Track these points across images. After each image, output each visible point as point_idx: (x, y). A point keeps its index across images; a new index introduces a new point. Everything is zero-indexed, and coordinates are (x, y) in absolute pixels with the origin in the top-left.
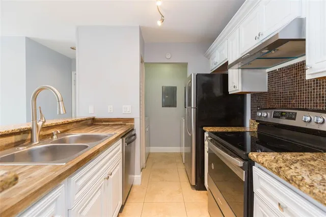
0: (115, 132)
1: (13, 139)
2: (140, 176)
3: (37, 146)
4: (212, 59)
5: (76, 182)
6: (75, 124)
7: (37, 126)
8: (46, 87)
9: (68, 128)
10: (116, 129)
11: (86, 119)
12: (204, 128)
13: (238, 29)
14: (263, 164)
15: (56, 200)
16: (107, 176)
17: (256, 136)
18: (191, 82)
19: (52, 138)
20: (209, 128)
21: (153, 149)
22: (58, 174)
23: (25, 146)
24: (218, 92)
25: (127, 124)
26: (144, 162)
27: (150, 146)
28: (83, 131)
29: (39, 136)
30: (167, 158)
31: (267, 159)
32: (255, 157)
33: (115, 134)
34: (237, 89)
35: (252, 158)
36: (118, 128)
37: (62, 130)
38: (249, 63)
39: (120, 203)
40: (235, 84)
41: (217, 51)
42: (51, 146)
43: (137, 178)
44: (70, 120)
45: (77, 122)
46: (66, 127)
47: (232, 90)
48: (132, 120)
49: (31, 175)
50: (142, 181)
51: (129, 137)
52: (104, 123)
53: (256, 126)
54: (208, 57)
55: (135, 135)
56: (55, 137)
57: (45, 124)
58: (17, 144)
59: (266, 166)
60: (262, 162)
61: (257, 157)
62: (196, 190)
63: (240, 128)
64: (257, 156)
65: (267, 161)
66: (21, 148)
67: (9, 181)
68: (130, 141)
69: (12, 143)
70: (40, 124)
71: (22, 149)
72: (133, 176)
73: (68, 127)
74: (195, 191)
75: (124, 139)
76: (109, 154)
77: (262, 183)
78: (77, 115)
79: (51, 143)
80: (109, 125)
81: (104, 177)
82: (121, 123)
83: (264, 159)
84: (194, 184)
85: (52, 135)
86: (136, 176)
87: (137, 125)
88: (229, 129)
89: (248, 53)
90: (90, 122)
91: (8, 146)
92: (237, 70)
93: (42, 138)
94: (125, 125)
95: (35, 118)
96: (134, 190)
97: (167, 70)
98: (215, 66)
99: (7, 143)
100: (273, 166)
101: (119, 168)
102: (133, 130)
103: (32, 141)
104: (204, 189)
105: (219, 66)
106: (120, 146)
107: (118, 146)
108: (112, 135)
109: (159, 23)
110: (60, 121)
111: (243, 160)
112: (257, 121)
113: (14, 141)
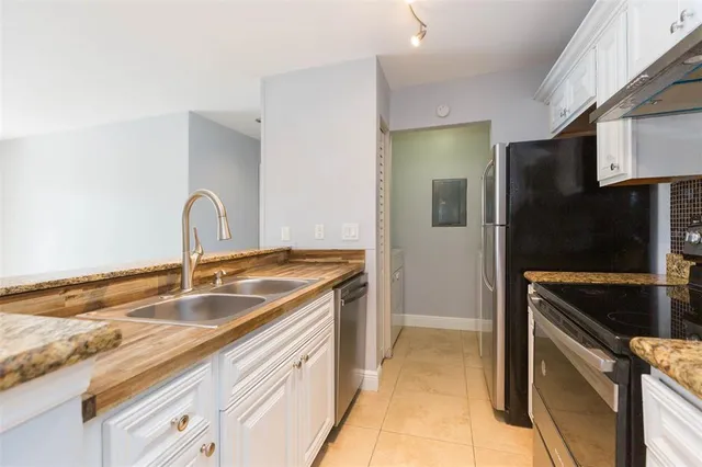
0: (322, 276)
1: (155, 282)
2: (376, 373)
3: (189, 295)
4: (556, 105)
5: (235, 362)
6: (254, 260)
7: (190, 261)
8: (204, 193)
9: (243, 267)
10: (325, 272)
11: (275, 252)
12: (527, 274)
13: (623, 15)
14: (667, 368)
15: (195, 387)
16: (297, 363)
17: (688, 299)
18: (493, 164)
19: (214, 283)
20: (539, 274)
21: (412, 320)
22: (200, 342)
23: (172, 294)
24: (569, 184)
25: (350, 261)
26: (389, 345)
27: (404, 313)
28: (267, 273)
29: (193, 280)
30: (444, 342)
31: (684, 357)
32: (648, 348)
33: (321, 279)
34: (622, 171)
35: (638, 352)
36: (330, 270)
37: (232, 270)
38: (652, 100)
39: (329, 422)
40: (617, 160)
41: (568, 82)
42: (210, 297)
43: (370, 376)
44: (246, 253)
45: (259, 256)
46: (239, 264)
47: (605, 176)
48: (360, 254)
49: (163, 340)
50: (380, 384)
51: (351, 288)
52: (307, 260)
53: (687, 270)
54: (546, 99)
55: (365, 285)
56: (219, 282)
57: (203, 258)
58: (162, 290)
59: (677, 374)
60: (665, 364)
61: (653, 351)
62: (508, 423)
63: (633, 275)
64: (654, 347)
65: (682, 364)
66: (165, 297)
67: (108, 338)
68: (352, 295)
69: (154, 289)
70: (194, 257)
71: (168, 299)
72: (361, 371)
73: (243, 265)
74: (504, 424)
75: (340, 291)
76: (304, 317)
77: (669, 426)
78: (262, 244)
79: (211, 291)
80: (316, 263)
81: (291, 363)
82: (339, 259)
83: (676, 356)
84: (501, 406)
85: (214, 278)
86: (367, 372)
87: (370, 264)
88: (597, 278)
89: (643, 73)
90: (282, 257)
91: (149, 293)
92: (621, 122)
93: (200, 282)
94: (346, 263)
95: (186, 248)
96: (362, 401)
97: (445, 142)
98: (563, 119)
99: (148, 287)
100: (696, 378)
101: (328, 350)
102: (362, 273)
103: (182, 286)
104: (527, 423)
105: (572, 120)
106: (331, 305)
107: (327, 305)
108: (315, 282)
109: (415, 42)
110: (229, 254)
111: (613, 354)
112: (687, 257)
113: (157, 285)
